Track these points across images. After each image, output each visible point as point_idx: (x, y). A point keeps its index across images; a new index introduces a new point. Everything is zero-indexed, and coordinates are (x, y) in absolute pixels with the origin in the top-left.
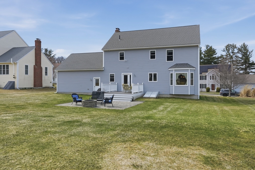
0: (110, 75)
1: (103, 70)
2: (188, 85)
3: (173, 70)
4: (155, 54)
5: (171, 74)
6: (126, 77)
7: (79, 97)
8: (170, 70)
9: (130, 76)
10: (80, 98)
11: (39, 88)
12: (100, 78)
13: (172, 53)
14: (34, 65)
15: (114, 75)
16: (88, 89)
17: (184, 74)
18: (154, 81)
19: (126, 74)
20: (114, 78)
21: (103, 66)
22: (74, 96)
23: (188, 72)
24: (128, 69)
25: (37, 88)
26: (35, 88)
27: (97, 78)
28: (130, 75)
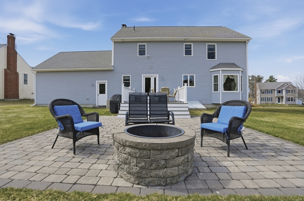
0: (124, 77)
1: (112, 70)
2: (238, 91)
3: (219, 70)
4: (191, 49)
5: (215, 76)
6: (148, 80)
7: (82, 115)
8: (212, 71)
9: (155, 79)
10: (87, 116)
11: (13, 100)
12: (107, 81)
13: (214, 48)
14: (5, 69)
15: (129, 77)
16: (88, 99)
17: (232, 76)
18: (190, 86)
19: (148, 76)
20: (130, 81)
21: (113, 64)
22: (63, 111)
23: (239, 74)
24: (151, 68)
25: (9, 100)
26: (6, 100)
27: (102, 82)
28: (155, 77)
